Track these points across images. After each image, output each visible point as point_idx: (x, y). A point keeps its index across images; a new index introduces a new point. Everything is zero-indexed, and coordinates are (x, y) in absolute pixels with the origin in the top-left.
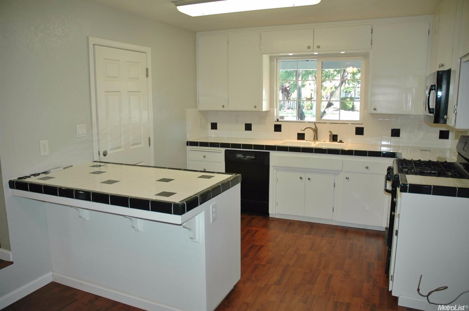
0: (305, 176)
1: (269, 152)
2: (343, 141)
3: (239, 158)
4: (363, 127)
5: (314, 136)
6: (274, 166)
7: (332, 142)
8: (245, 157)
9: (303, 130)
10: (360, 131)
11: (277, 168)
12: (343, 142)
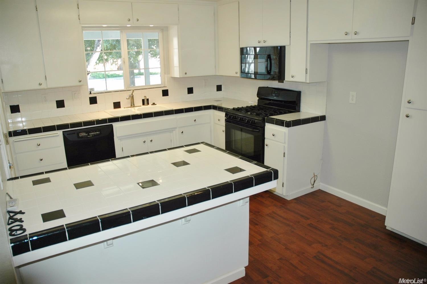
0: (148, 139)
1: (112, 125)
2: (155, 103)
3: (82, 137)
4: (167, 89)
5: (131, 102)
6: (118, 137)
7: (147, 105)
8: (89, 135)
9: (128, 98)
10: (165, 93)
11: (121, 138)
12: (156, 105)
